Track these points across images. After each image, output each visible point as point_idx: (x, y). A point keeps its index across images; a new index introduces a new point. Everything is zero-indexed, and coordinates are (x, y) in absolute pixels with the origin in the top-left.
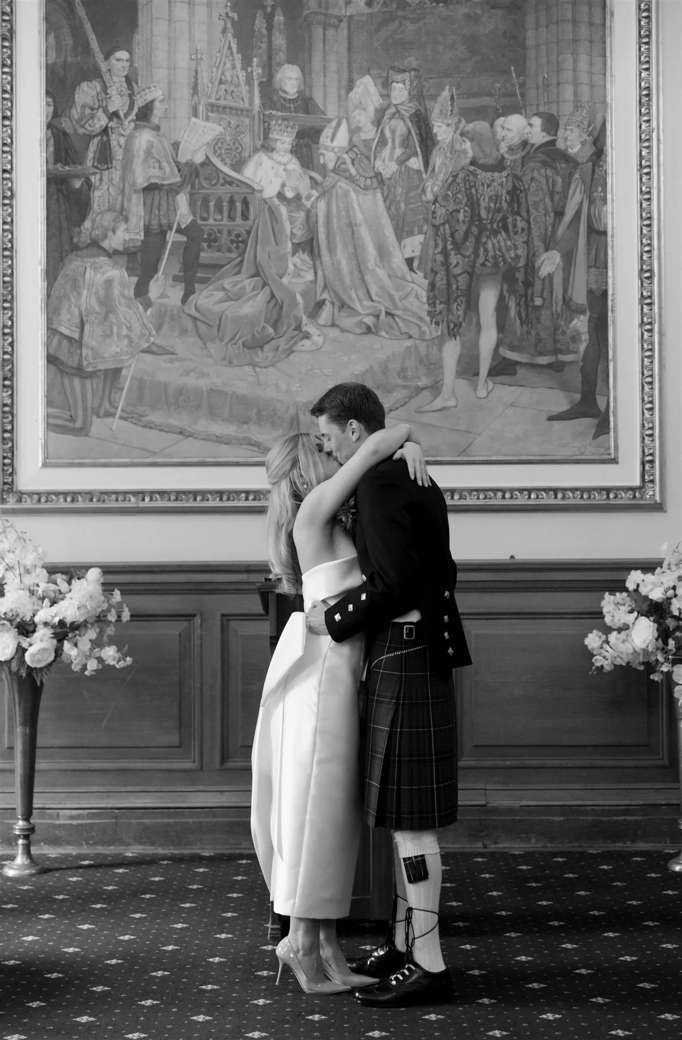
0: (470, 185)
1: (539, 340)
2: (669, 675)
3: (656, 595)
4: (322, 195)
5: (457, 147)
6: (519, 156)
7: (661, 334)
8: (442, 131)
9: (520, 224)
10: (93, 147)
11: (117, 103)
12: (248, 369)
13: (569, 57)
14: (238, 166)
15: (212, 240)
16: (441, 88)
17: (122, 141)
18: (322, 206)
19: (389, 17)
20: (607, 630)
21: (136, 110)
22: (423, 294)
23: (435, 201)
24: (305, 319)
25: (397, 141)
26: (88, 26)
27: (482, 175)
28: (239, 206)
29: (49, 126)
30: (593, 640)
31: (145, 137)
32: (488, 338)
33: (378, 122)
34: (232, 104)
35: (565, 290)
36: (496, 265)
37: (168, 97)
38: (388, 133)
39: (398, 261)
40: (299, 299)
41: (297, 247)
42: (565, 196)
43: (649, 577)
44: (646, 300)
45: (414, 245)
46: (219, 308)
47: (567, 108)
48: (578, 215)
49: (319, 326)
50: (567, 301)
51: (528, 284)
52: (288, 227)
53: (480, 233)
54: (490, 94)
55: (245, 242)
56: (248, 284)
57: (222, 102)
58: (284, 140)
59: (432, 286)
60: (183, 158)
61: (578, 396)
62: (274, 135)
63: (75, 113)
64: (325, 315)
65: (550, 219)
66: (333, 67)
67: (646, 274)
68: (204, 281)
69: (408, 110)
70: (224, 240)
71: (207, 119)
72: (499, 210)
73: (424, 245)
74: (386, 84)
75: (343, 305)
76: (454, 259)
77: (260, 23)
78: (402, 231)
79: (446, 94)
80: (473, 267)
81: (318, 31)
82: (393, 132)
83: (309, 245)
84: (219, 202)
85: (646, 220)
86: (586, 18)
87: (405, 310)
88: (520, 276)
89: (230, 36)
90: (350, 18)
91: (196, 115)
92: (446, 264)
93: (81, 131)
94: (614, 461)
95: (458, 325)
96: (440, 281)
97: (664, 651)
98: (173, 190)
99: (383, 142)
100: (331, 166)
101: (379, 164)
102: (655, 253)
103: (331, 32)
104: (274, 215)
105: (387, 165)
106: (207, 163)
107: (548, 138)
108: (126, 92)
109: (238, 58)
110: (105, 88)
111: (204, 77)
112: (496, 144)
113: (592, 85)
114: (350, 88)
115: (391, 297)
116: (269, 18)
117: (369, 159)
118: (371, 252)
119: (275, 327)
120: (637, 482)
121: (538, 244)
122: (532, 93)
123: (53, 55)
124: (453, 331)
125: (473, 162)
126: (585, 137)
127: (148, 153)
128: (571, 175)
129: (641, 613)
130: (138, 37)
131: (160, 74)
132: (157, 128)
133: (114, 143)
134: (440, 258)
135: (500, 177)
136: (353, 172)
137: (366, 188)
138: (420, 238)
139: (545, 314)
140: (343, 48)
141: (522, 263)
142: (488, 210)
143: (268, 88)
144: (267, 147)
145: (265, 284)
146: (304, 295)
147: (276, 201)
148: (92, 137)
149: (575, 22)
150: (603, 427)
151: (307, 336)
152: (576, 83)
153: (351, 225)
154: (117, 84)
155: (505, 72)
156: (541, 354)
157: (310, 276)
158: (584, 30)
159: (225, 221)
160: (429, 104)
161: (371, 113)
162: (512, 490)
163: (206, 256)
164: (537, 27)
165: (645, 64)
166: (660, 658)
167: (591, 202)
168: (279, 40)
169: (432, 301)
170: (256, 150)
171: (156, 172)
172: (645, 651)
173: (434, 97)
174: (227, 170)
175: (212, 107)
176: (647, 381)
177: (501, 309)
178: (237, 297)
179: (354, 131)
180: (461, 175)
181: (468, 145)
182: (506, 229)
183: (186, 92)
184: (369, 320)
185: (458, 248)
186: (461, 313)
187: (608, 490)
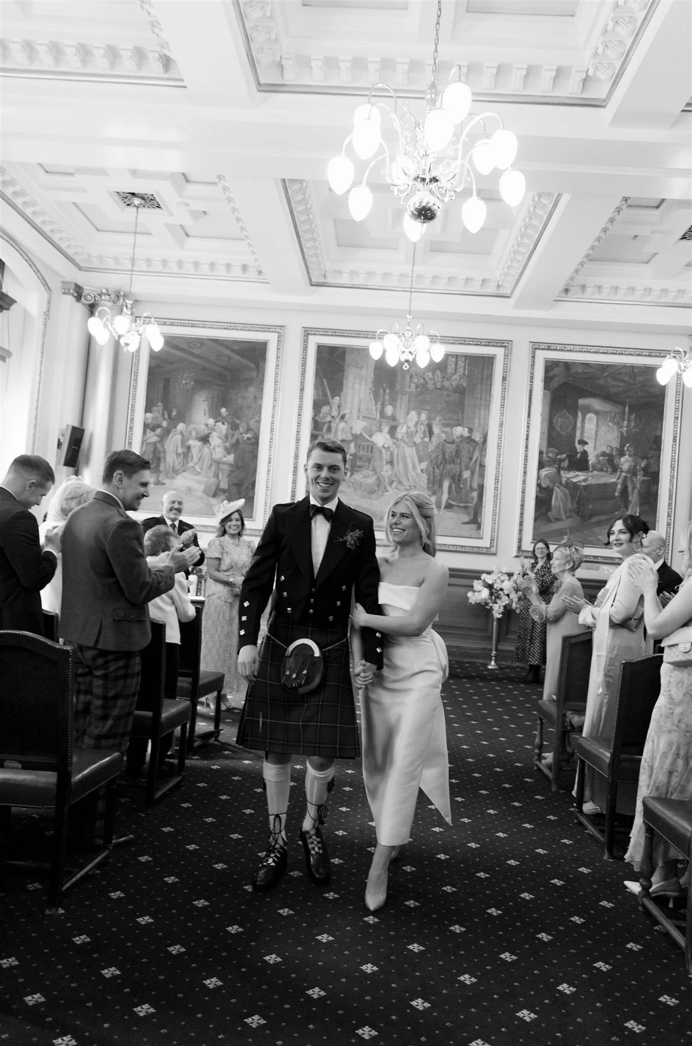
0: (443, 447)
1: (461, 499)
2: (491, 607)
3: (490, 582)
4: (396, 447)
5: (440, 435)
6: (460, 439)
7: (500, 499)
8: (436, 430)
9: (458, 461)
10: (326, 427)
11: (334, 413)
12: (369, 500)
13: (478, 409)
14: (371, 436)
15: (361, 459)
16: (436, 417)
17: (335, 425)
18: (396, 451)
19: (422, 393)
20: (474, 591)
21: (340, 416)
22: (426, 481)
23: (432, 452)
24: (388, 486)
25: (422, 432)
26: (327, 388)
27: (447, 445)
28: (370, 448)
29: (313, 419)
30: (470, 594)
31: (342, 425)
32: (445, 496)
33: (416, 425)
34: (370, 416)
35: (471, 483)
36: (449, 473)
37: (351, 413)
38: (419, 430)
39: (419, 470)
40: (386, 479)
41: (387, 463)
42: (473, 453)
43: (488, 576)
44: (496, 488)
45: (424, 465)
46: (361, 480)
47: (476, 426)
48: (476, 460)
49: (392, 488)
50: (471, 487)
51: (459, 480)
52: (385, 457)
53: (445, 463)
54: (452, 420)
55: (371, 460)
56: (371, 473)
57: (367, 416)
58: (386, 429)
59: (429, 479)
60: (353, 432)
61: (472, 517)
62: (382, 427)
63: (321, 415)
64: (394, 485)
65: (468, 460)
66: (403, 407)
67: (497, 481)
68: (357, 471)
69: (426, 422)
70: (365, 459)
71: (362, 420)
72: (452, 456)
73: (427, 465)
74: (419, 414)
75: (400, 482)
76: (437, 470)
77: (381, 391)
78: (420, 461)
79: (438, 418)
80: (442, 473)
81: (399, 396)
82: (420, 429)
83: (391, 463)
84: (364, 447)
85: (498, 463)
86: (484, 398)
87: (420, 486)
88: (457, 478)
89: (372, 394)
90: (410, 392)
91: (359, 419)
92: (434, 472)
93: (323, 421)
94: (482, 538)
95: (436, 492)
96: (431, 478)
97: (491, 599)
98: (350, 442)
99: (417, 432)
100: (400, 438)
101: (415, 439)
102: (500, 474)
103: (403, 396)
104: (381, 452)
105: (417, 439)
106: (361, 434)
107: (469, 435)
108: (338, 410)
109: (373, 402)
110: (331, 408)
111: (362, 407)
112: (452, 435)
113: (484, 419)
114: (408, 414)
115: (415, 481)
116: (384, 390)
117: (412, 437)
118: (410, 467)
119: (378, 488)
120: (489, 546)
121: (463, 468)
122: (465, 421)
123: (316, 396)
124: (434, 493)
125: (445, 441)
126: (482, 436)
127: (343, 430)
128: (475, 447)
129: (485, 587)
130: (342, 393)
131: (349, 405)
132: (346, 422)
133: (332, 426)
134: (432, 470)
135: (453, 446)
136: (407, 440)
137: (410, 446)
138: (426, 463)
139: (464, 492)
140: (406, 401)
141: (458, 474)
142: (449, 456)
143: (382, 413)
144: (380, 431)
145: (376, 473)
146: (388, 478)
147: (382, 448)
148: (326, 423)
149: (481, 399)
150: (479, 527)
151: (388, 491)
152: (479, 419)
153: (405, 458)
154: (335, 407)
155: (458, 413)
156: (462, 503)
157: (390, 472)
158: (483, 402)
159: (365, 453)
160: (433, 421)
161: (414, 423)
162: (448, 545)
163: (358, 463)
164: (469, 401)
165: (502, 414)
166: (489, 601)
167: (481, 456)
168: (387, 397)
169: (428, 484)
170: (377, 431)
171: (344, 436)
172: (485, 599)
173: (434, 419)
174: (367, 437)
175: (364, 417)
176: (494, 514)
177: (450, 487)
178: (366, 477)
179: (408, 428)
180: (441, 444)
181: (444, 435)
182: (453, 462)
183: (357, 411)
184: (408, 488)
185: (438, 467)
186: (437, 488)
187: (479, 548)
